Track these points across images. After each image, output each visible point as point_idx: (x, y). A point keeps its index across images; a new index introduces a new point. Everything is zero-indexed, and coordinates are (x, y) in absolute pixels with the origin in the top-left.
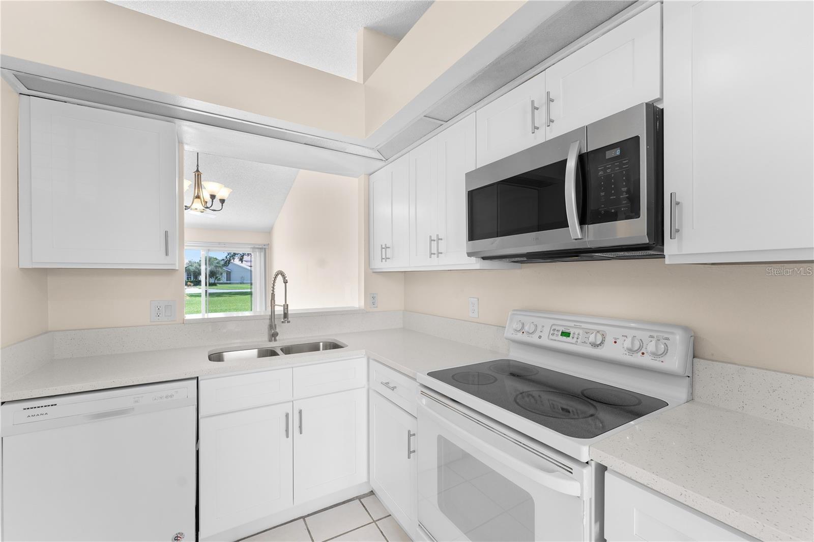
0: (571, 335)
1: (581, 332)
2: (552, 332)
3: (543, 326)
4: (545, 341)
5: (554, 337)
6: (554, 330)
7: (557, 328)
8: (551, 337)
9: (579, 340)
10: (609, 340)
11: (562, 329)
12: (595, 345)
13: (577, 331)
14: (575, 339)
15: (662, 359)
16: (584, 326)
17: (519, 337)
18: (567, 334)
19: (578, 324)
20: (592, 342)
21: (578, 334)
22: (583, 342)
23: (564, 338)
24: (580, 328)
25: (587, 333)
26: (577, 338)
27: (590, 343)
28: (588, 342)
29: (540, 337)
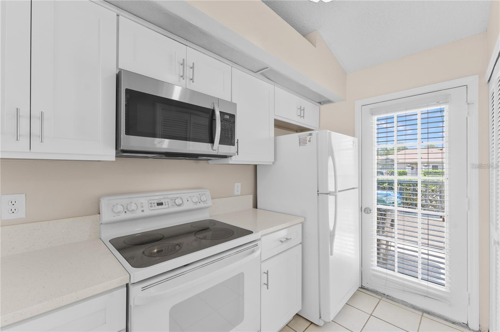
0: (164, 204)
1: (168, 200)
2: (150, 205)
3: (142, 204)
4: (148, 212)
5: (153, 208)
6: (151, 203)
7: (153, 202)
8: (151, 209)
10: (185, 200)
11: (156, 202)
12: (180, 205)
13: (166, 201)
14: (167, 205)
15: (206, 203)
16: (169, 196)
17: (123, 216)
18: (161, 204)
19: (165, 196)
20: (178, 204)
21: (168, 202)
22: (173, 205)
23: (160, 207)
24: (168, 198)
25: (172, 200)
26: (168, 204)
27: (176, 205)
28: (175, 204)
29: (143, 211)
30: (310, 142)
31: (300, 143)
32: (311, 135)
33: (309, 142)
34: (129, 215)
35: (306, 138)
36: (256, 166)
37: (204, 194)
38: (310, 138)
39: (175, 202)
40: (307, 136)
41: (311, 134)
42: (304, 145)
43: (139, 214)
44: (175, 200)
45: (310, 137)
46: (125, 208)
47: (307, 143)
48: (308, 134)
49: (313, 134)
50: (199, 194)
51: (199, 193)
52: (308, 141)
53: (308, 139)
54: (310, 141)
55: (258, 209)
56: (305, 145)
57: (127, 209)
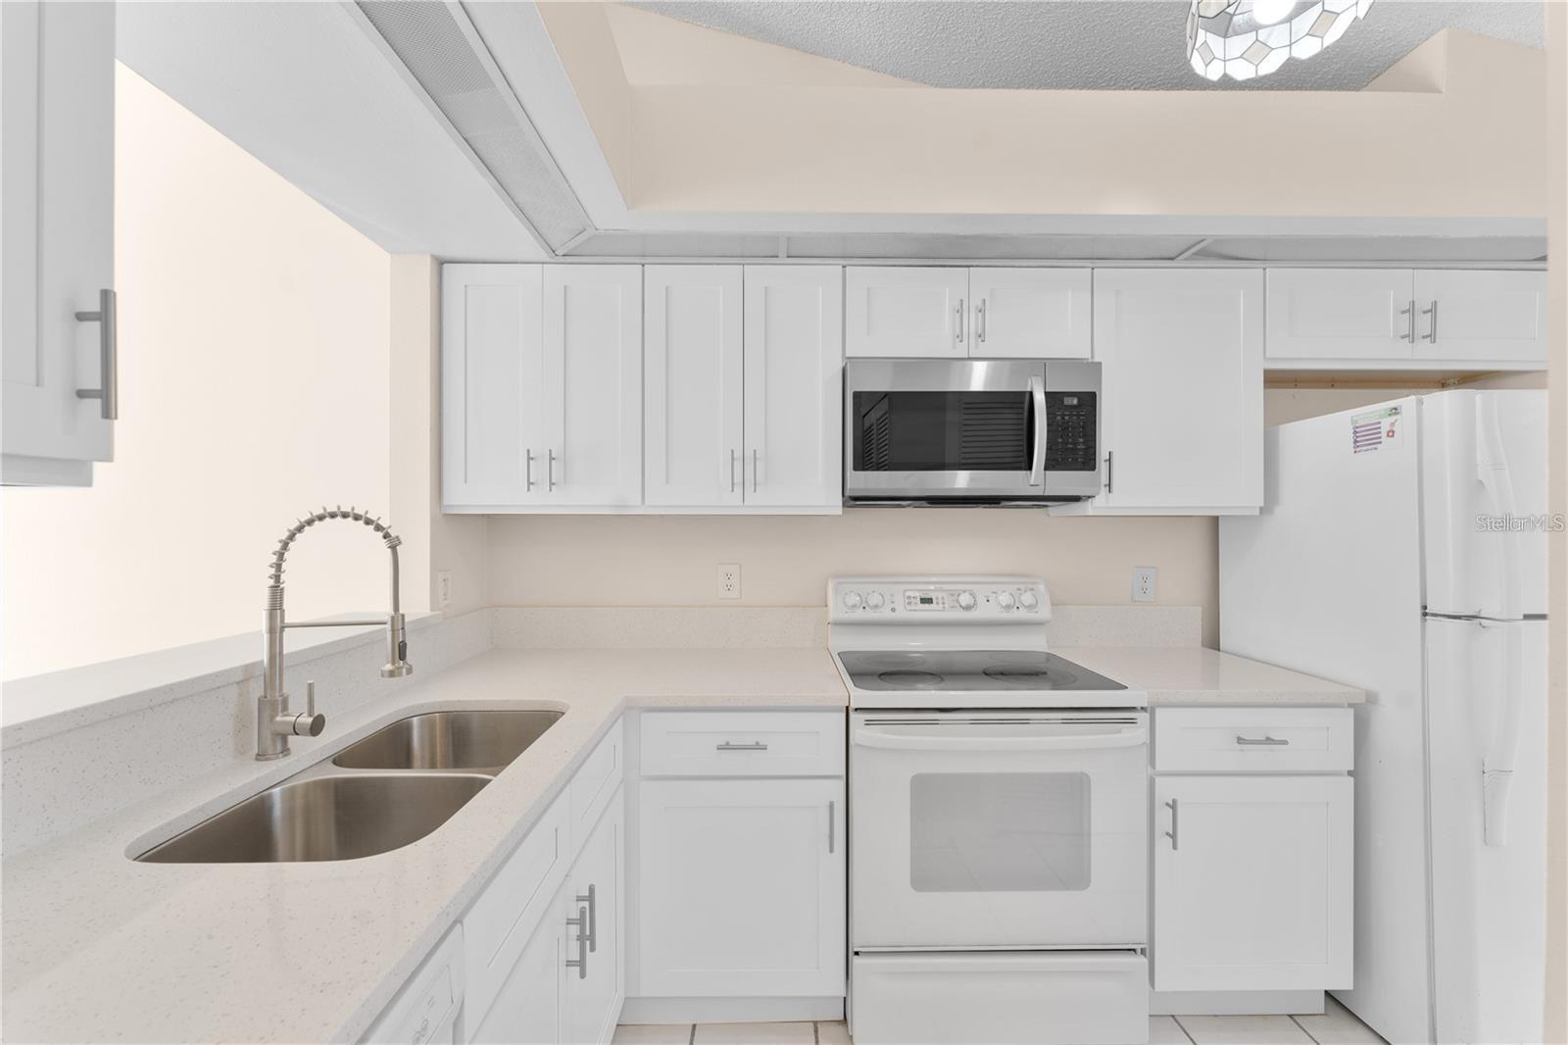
0: (934, 600)
1: (944, 595)
2: (907, 601)
3: (892, 595)
4: (902, 614)
5: (913, 607)
6: (909, 597)
7: (912, 594)
8: (909, 607)
9: (946, 605)
10: (981, 600)
11: (918, 595)
12: (968, 608)
13: (940, 595)
14: (941, 605)
15: (1035, 610)
16: (946, 587)
17: (859, 615)
18: (929, 601)
19: (937, 586)
20: (963, 605)
21: (943, 598)
22: (953, 607)
23: (927, 606)
24: (942, 590)
25: (952, 595)
26: (943, 603)
27: (961, 606)
28: (958, 605)
29: (893, 610)
30: (1393, 436)
31: (1356, 442)
32: (1396, 414)
33: (1388, 436)
34: (870, 615)
35: (1379, 423)
36: (1215, 520)
37: (1032, 589)
38: (1393, 424)
39: (957, 601)
40: (1381, 417)
41: (1396, 409)
42: (1370, 447)
43: (885, 614)
44: (959, 595)
45: (1392, 419)
46: (864, 600)
47: (1380, 443)
48: (1385, 410)
49: (1404, 411)
50: (1019, 589)
51: (1018, 586)
52: (1384, 435)
53: (1385, 428)
54: (1391, 434)
55: (1221, 653)
56: (1376, 449)
57: (866, 602)
